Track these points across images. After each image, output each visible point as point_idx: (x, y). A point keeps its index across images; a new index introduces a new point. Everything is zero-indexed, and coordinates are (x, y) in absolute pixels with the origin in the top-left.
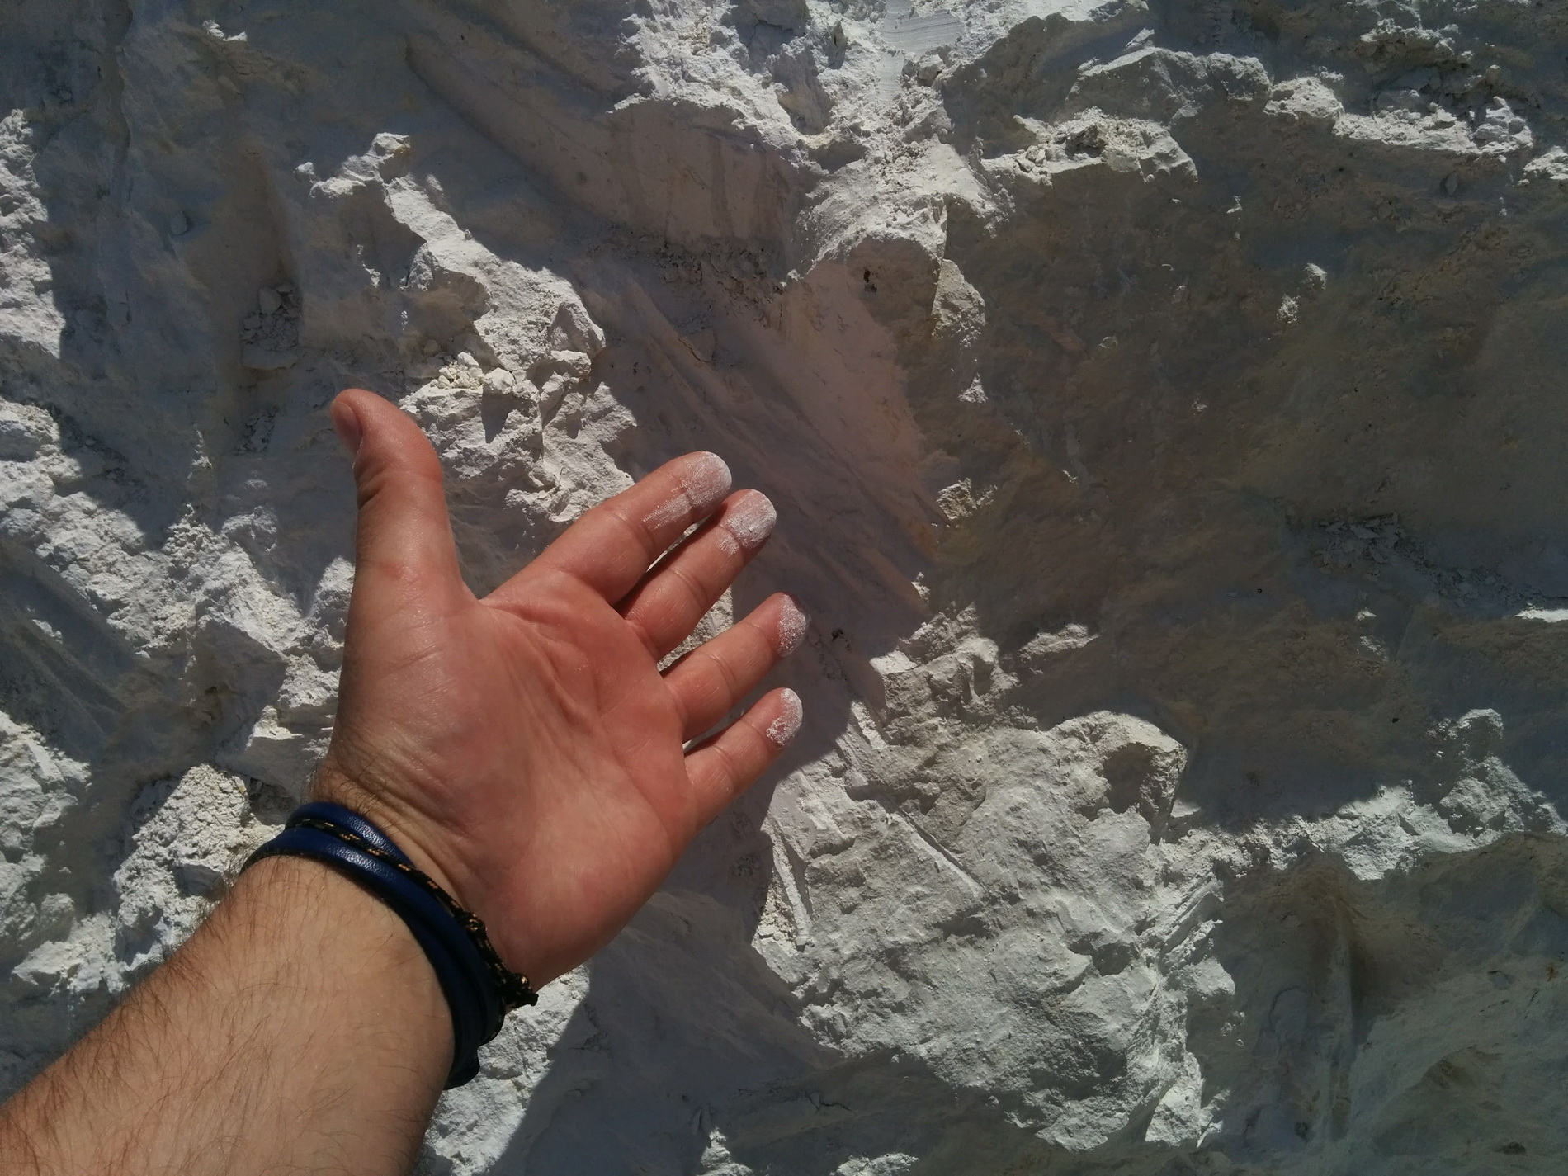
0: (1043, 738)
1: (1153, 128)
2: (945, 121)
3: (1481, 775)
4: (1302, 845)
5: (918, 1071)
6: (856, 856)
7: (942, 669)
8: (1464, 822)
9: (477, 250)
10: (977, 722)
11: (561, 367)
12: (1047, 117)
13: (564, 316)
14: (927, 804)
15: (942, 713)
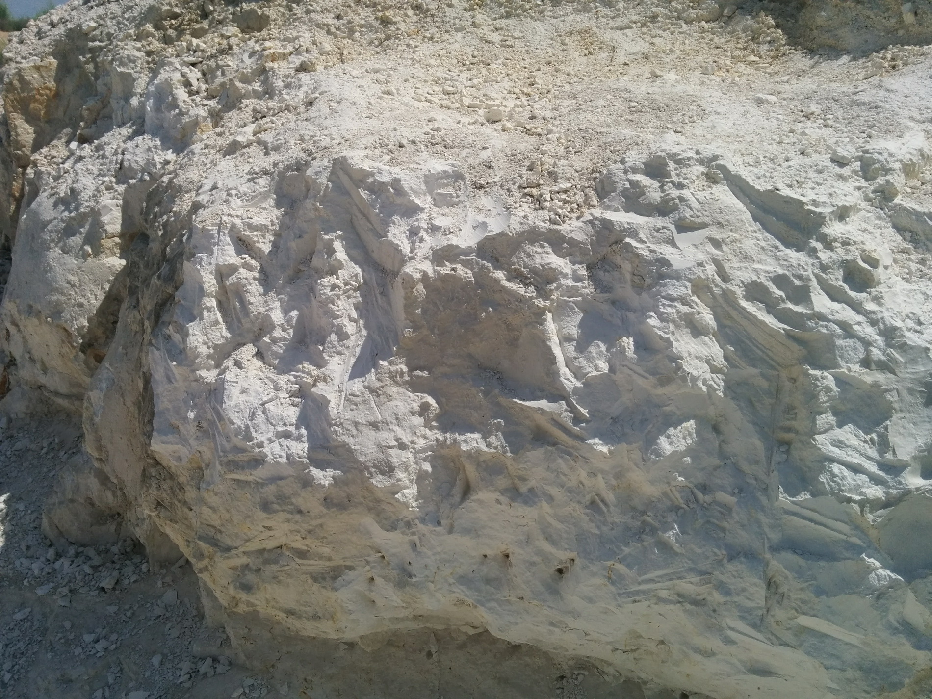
0: (411, 395)
1: (469, 271)
2: (431, 258)
3: (496, 435)
4: (455, 440)
5: (350, 451)
6: (358, 399)
7: (393, 368)
8: (489, 445)
9: (346, 257)
10: (397, 383)
11: (351, 285)
12: (451, 263)
13: (356, 275)
14: (378, 396)
15: (390, 377)
